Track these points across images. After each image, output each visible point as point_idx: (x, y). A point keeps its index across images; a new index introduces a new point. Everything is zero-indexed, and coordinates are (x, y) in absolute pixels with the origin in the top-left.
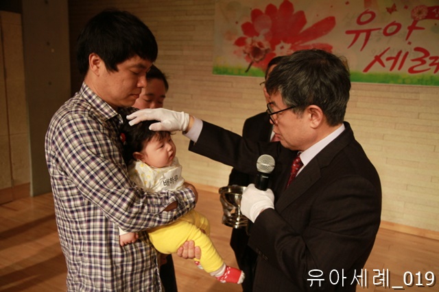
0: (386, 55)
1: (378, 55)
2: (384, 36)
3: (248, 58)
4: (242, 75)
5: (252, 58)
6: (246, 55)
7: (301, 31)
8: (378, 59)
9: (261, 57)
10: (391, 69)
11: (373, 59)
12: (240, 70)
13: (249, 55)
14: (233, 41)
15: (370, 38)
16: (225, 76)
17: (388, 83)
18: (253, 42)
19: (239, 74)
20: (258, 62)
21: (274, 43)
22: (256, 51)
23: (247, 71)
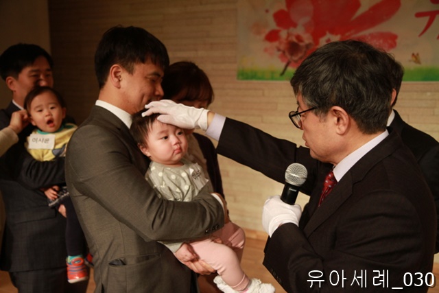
3: (283, 56)
4: (276, 79)
5: (289, 57)
6: (280, 53)
7: (354, 17)
9: (300, 55)
12: (273, 73)
13: (284, 52)
14: (263, 36)
16: (254, 81)
18: (289, 35)
19: (272, 78)
20: (296, 62)
21: (316, 36)
22: (293, 48)
23: (283, 74)
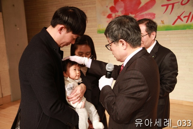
0: (183, 15)
1: (179, 15)
2: (181, 6)
8: (179, 17)
10: (187, 22)
11: (177, 18)
15: (174, 7)
17: (186, 29)
